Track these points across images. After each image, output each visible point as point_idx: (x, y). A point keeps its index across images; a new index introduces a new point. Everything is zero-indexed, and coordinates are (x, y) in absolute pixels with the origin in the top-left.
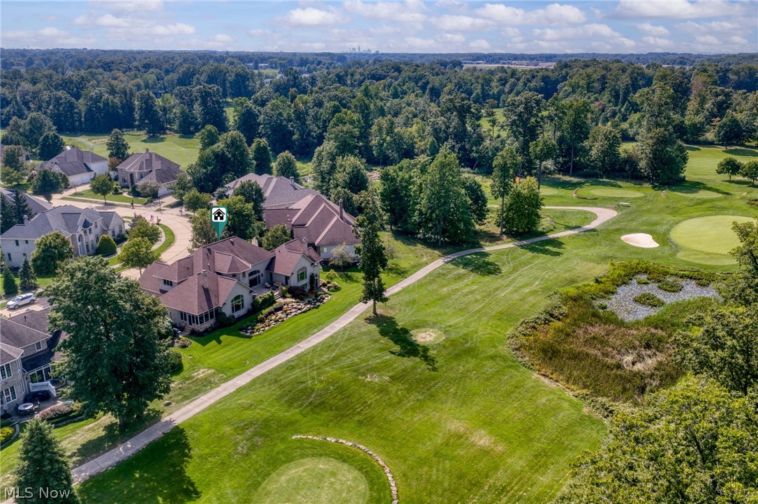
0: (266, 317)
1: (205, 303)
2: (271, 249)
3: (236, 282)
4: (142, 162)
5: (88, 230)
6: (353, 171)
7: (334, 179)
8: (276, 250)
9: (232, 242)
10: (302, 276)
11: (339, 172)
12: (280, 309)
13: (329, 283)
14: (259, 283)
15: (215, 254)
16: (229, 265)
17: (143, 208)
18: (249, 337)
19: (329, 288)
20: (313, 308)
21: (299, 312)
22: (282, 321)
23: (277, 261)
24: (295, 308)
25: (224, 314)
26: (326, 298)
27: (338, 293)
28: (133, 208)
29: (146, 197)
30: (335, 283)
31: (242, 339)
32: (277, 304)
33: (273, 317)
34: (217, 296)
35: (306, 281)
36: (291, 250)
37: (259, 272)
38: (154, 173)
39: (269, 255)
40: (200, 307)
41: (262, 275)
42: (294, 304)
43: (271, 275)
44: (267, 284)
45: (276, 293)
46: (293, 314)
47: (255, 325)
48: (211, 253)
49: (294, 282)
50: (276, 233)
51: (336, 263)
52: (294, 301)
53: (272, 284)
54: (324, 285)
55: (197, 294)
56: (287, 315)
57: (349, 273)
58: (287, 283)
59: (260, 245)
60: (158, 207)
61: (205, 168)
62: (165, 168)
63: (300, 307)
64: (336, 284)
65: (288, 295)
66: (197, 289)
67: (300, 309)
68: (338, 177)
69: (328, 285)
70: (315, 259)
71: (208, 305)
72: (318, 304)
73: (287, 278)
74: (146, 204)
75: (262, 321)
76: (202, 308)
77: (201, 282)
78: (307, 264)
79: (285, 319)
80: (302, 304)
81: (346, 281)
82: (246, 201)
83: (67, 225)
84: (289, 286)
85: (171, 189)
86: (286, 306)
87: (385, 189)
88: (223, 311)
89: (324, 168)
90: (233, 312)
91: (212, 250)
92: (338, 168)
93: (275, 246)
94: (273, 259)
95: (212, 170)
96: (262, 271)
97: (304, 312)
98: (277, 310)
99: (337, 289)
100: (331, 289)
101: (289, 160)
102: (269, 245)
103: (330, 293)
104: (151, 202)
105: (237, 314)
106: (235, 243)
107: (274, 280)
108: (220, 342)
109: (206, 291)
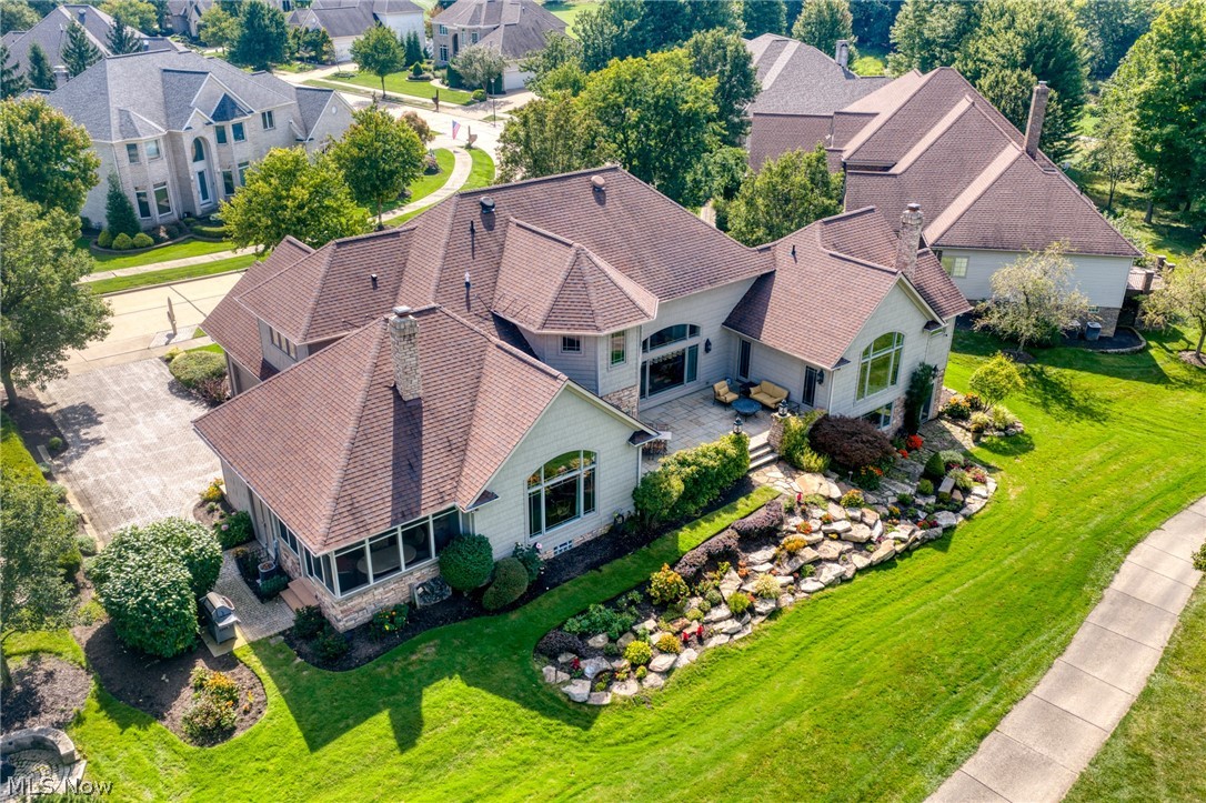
0: (693, 580)
1: (382, 484)
2: (759, 241)
3: (558, 386)
4: (480, 5)
5: (229, 126)
6: (1040, 28)
7: (967, 56)
8: (782, 247)
9: (599, 192)
10: (877, 370)
11: (990, 32)
12: (767, 535)
13: (975, 406)
14: (693, 377)
15: (512, 231)
16: (551, 292)
17: (460, 111)
18: (582, 714)
19: (979, 432)
20: (925, 542)
21: (859, 560)
22: (773, 615)
23: (777, 293)
24: (839, 537)
25: (482, 543)
26: (978, 489)
27: (1022, 461)
28: (437, 111)
29: (472, 88)
30: (1004, 410)
31: (541, 722)
32: (756, 498)
33: (729, 584)
34: (458, 449)
35: (892, 395)
36: (844, 253)
37: (694, 330)
38: (501, 31)
39: (752, 263)
40: (348, 506)
41: (708, 343)
42: (835, 511)
43: (746, 348)
44: (722, 388)
45: (758, 438)
46: (829, 572)
47: (627, 629)
48: (490, 227)
49: (842, 398)
50: (785, 177)
51: (1004, 324)
52: (835, 492)
53: (744, 390)
54: (957, 414)
55: (350, 430)
56: (799, 574)
57: (1052, 372)
58: (809, 396)
59: (722, 224)
60: (490, 113)
61: (620, 24)
62: (528, 24)
63: (861, 532)
64: (1010, 417)
65: (809, 458)
66: (359, 398)
67: (862, 546)
68: (983, 48)
69: (977, 416)
70: (940, 301)
71: (398, 496)
72: (945, 519)
73: (813, 377)
74: (468, 104)
75: (667, 606)
76: (354, 511)
77: (392, 366)
78: (907, 320)
79: (786, 600)
80: (871, 516)
81: (1045, 405)
82: (697, 71)
83: (166, 104)
84: (818, 415)
85: (530, 69)
86: (797, 520)
87: (1165, 82)
88: (480, 527)
89: (933, 30)
90: (535, 528)
91: (501, 213)
92: (986, 23)
93: (775, 232)
94: (763, 283)
95: (634, 29)
96: (711, 328)
97: (886, 564)
98: (753, 538)
99: (1014, 442)
100: (991, 436)
101: (832, 16)
102: (752, 224)
103: (985, 455)
104: (482, 100)
105: (552, 542)
106: (611, 193)
107: (753, 376)
108: (408, 731)
109: (408, 415)
